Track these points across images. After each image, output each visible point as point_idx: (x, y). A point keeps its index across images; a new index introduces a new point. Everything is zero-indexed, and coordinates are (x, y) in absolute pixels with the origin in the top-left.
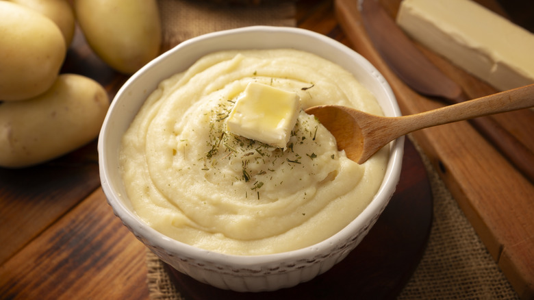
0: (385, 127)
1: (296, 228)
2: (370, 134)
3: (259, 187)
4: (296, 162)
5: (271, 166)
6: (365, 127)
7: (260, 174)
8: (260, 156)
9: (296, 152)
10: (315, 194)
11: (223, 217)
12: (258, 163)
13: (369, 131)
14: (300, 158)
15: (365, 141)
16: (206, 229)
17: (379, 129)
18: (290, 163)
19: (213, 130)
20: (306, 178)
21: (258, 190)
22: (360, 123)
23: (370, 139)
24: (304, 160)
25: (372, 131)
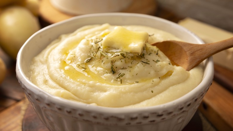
0: (202, 49)
1: (147, 100)
2: (192, 54)
3: (122, 76)
4: (147, 63)
5: (130, 65)
6: (188, 51)
7: (122, 69)
8: (123, 57)
9: (146, 58)
10: (159, 82)
11: (96, 94)
12: (122, 61)
13: (192, 52)
14: (149, 61)
15: (189, 58)
16: (85, 101)
17: (198, 50)
18: (142, 63)
19: (92, 48)
20: (152, 72)
21: (121, 78)
22: (185, 48)
23: (192, 57)
24: (151, 63)
25: (193, 52)
